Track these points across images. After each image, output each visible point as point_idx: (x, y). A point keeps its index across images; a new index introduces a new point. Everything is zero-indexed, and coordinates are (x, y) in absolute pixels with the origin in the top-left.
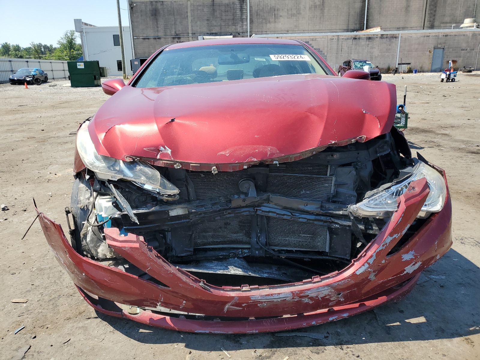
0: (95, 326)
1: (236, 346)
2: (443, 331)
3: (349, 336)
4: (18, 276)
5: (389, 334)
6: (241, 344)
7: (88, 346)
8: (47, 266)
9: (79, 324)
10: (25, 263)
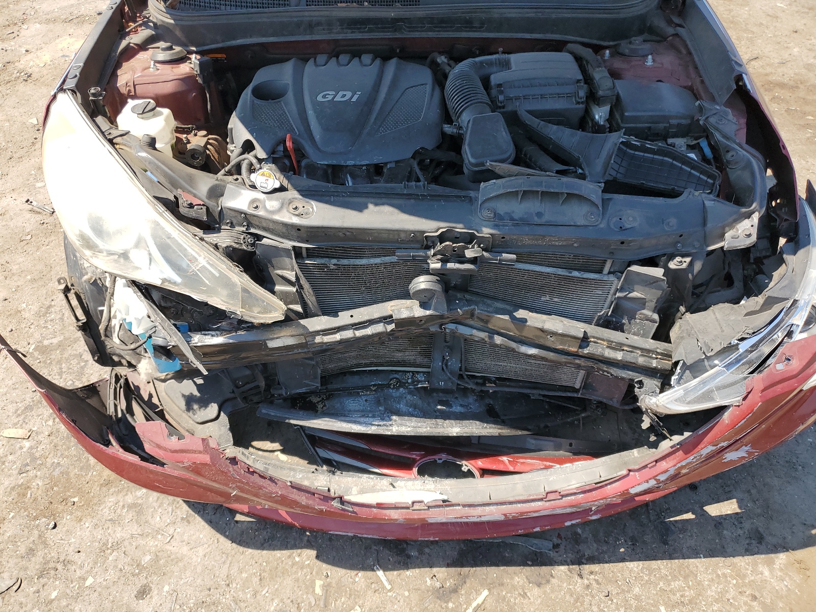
0: (155, 504)
1: (399, 563)
2: (760, 539)
3: (595, 545)
4: (5, 366)
5: (665, 543)
6: (409, 557)
7: (148, 551)
8: (55, 341)
9: (126, 497)
10: (14, 329)
